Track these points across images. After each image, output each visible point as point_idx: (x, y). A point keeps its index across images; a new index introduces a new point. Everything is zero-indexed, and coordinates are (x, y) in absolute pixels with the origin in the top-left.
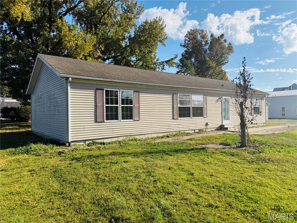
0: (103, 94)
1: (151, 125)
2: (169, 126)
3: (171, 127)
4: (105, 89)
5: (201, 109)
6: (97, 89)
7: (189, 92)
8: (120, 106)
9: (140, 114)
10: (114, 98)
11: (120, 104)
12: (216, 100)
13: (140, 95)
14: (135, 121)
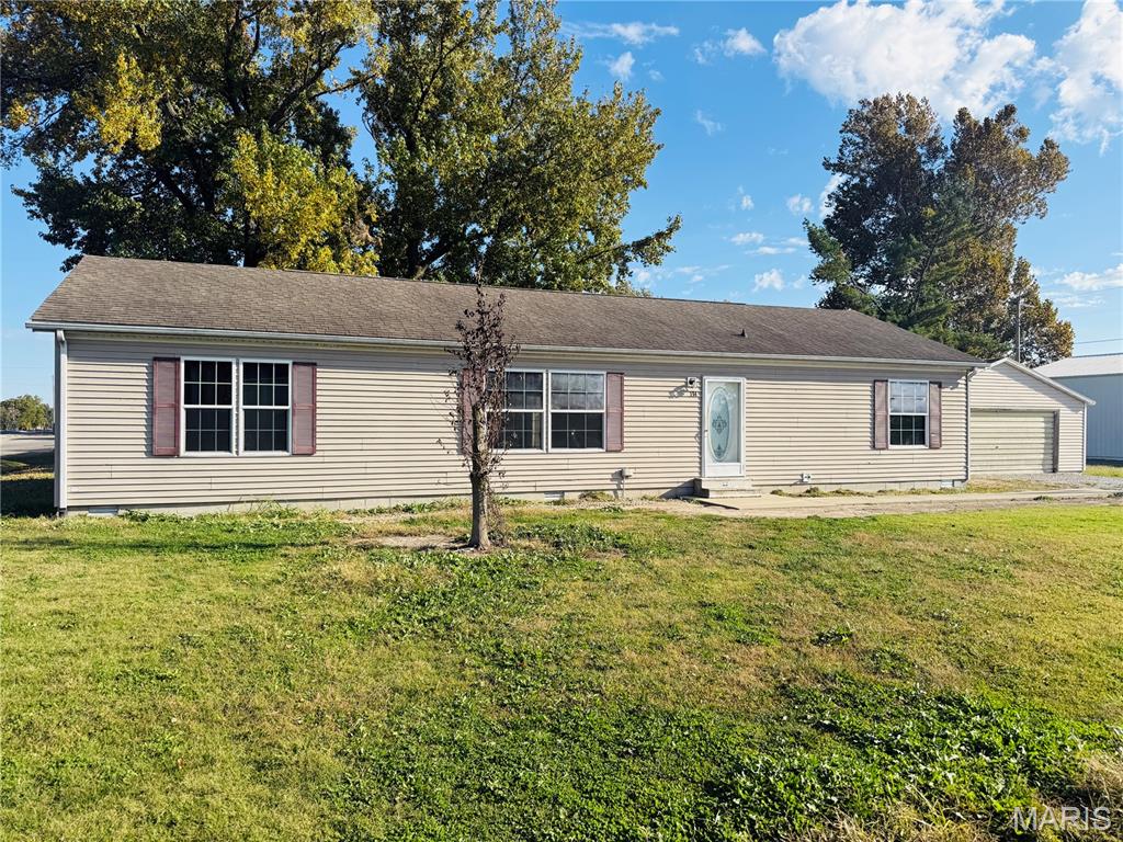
0: (177, 372)
1: (363, 471)
2: (444, 475)
3: (449, 480)
4: (183, 359)
5: (597, 420)
6: (155, 359)
7: (538, 361)
8: (237, 409)
9: (318, 435)
10: (216, 383)
11: (238, 402)
12: (672, 389)
13: (318, 375)
14: (294, 455)
